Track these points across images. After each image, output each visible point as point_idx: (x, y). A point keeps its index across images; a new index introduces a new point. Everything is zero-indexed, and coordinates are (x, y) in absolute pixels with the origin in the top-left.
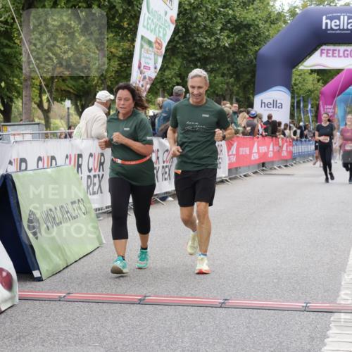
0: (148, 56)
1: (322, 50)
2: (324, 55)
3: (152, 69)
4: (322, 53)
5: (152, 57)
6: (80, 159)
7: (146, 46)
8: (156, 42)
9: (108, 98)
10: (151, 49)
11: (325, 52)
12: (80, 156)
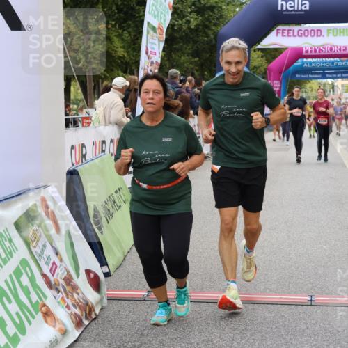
0: (153, 41)
1: (278, 30)
2: (280, 35)
3: (157, 54)
4: (278, 33)
5: (156, 42)
6: (104, 145)
7: (151, 32)
8: (159, 28)
9: (124, 84)
10: (155, 35)
11: (281, 31)
12: (104, 142)
